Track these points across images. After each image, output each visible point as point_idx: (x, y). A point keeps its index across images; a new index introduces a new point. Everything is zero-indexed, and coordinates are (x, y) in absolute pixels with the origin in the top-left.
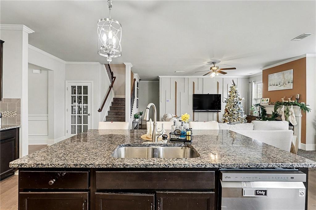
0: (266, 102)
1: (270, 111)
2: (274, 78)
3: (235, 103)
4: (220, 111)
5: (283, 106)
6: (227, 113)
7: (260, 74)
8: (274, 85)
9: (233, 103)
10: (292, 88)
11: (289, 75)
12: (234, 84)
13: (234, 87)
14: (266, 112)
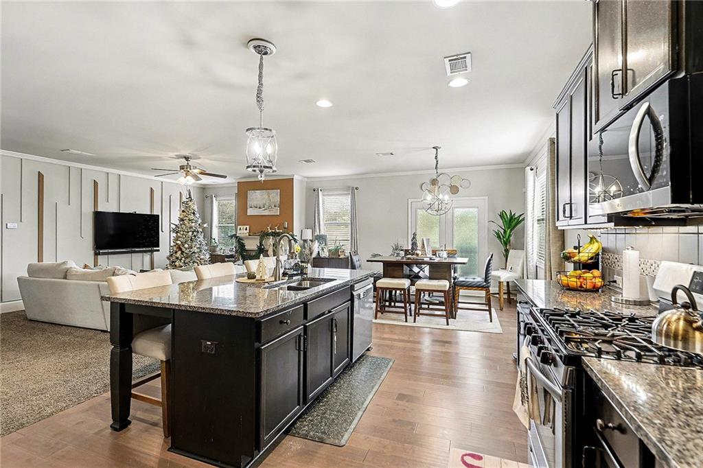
0: (245, 232)
1: (252, 245)
2: (256, 197)
3: (195, 233)
4: (158, 250)
5: (271, 237)
6: (180, 252)
7: (234, 185)
8: (256, 207)
9: (190, 233)
10: (279, 214)
11: (275, 196)
12: (190, 197)
13: (190, 204)
14: (245, 246)
